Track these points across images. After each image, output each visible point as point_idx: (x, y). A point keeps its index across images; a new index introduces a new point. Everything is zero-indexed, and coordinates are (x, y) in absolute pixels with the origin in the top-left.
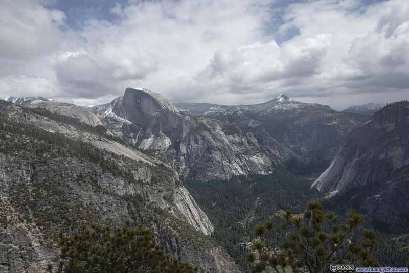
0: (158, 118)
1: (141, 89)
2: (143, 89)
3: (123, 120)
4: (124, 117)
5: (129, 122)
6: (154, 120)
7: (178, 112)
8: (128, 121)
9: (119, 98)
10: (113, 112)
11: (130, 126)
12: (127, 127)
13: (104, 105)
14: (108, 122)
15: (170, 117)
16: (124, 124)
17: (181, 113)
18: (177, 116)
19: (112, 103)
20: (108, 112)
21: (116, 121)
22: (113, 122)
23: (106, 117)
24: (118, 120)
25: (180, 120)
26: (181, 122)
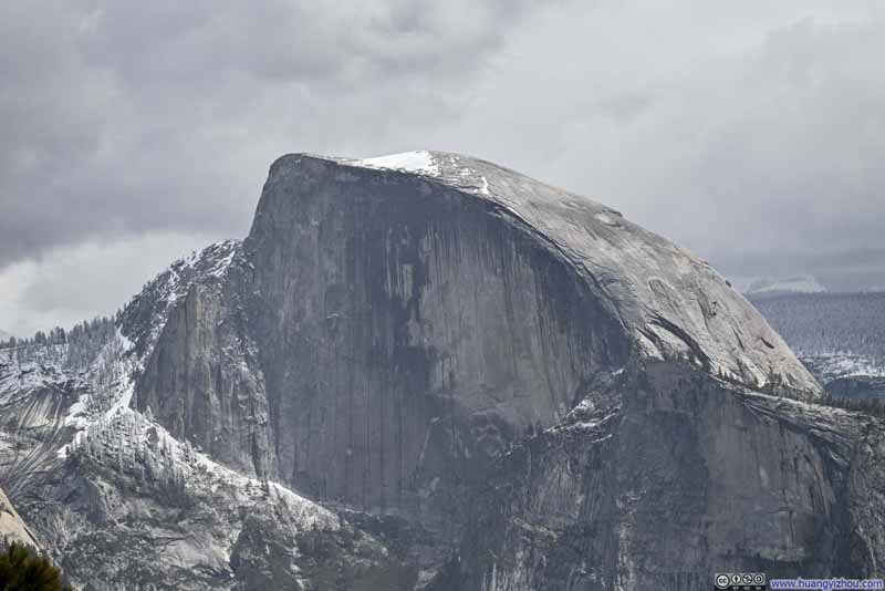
0: (594, 458)
1: (415, 161)
2: (438, 157)
3: (243, 484)
4: (256, 455)
5: (307, 512)
6: (560, 477)
7: (807, 381)
8: (293, 497)
9: (205, 263)
10: (139, 404)
11: (316, 546)
12: (279, 555)
13: (60, 336)
14: (96, 517)
15: (725, 445)
16: (256, 531)
17: (841, 391)
18: (801, 428)
19: (138, 315)
20: (101, 403)
21: (174, 501)
22: (145, 507)
23: (73, 462)
24: (194, 487)
25: (829, 465)
26: (841, 493)
